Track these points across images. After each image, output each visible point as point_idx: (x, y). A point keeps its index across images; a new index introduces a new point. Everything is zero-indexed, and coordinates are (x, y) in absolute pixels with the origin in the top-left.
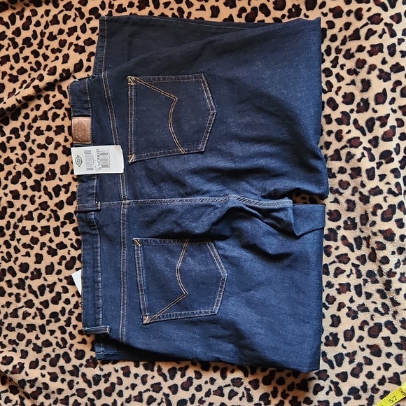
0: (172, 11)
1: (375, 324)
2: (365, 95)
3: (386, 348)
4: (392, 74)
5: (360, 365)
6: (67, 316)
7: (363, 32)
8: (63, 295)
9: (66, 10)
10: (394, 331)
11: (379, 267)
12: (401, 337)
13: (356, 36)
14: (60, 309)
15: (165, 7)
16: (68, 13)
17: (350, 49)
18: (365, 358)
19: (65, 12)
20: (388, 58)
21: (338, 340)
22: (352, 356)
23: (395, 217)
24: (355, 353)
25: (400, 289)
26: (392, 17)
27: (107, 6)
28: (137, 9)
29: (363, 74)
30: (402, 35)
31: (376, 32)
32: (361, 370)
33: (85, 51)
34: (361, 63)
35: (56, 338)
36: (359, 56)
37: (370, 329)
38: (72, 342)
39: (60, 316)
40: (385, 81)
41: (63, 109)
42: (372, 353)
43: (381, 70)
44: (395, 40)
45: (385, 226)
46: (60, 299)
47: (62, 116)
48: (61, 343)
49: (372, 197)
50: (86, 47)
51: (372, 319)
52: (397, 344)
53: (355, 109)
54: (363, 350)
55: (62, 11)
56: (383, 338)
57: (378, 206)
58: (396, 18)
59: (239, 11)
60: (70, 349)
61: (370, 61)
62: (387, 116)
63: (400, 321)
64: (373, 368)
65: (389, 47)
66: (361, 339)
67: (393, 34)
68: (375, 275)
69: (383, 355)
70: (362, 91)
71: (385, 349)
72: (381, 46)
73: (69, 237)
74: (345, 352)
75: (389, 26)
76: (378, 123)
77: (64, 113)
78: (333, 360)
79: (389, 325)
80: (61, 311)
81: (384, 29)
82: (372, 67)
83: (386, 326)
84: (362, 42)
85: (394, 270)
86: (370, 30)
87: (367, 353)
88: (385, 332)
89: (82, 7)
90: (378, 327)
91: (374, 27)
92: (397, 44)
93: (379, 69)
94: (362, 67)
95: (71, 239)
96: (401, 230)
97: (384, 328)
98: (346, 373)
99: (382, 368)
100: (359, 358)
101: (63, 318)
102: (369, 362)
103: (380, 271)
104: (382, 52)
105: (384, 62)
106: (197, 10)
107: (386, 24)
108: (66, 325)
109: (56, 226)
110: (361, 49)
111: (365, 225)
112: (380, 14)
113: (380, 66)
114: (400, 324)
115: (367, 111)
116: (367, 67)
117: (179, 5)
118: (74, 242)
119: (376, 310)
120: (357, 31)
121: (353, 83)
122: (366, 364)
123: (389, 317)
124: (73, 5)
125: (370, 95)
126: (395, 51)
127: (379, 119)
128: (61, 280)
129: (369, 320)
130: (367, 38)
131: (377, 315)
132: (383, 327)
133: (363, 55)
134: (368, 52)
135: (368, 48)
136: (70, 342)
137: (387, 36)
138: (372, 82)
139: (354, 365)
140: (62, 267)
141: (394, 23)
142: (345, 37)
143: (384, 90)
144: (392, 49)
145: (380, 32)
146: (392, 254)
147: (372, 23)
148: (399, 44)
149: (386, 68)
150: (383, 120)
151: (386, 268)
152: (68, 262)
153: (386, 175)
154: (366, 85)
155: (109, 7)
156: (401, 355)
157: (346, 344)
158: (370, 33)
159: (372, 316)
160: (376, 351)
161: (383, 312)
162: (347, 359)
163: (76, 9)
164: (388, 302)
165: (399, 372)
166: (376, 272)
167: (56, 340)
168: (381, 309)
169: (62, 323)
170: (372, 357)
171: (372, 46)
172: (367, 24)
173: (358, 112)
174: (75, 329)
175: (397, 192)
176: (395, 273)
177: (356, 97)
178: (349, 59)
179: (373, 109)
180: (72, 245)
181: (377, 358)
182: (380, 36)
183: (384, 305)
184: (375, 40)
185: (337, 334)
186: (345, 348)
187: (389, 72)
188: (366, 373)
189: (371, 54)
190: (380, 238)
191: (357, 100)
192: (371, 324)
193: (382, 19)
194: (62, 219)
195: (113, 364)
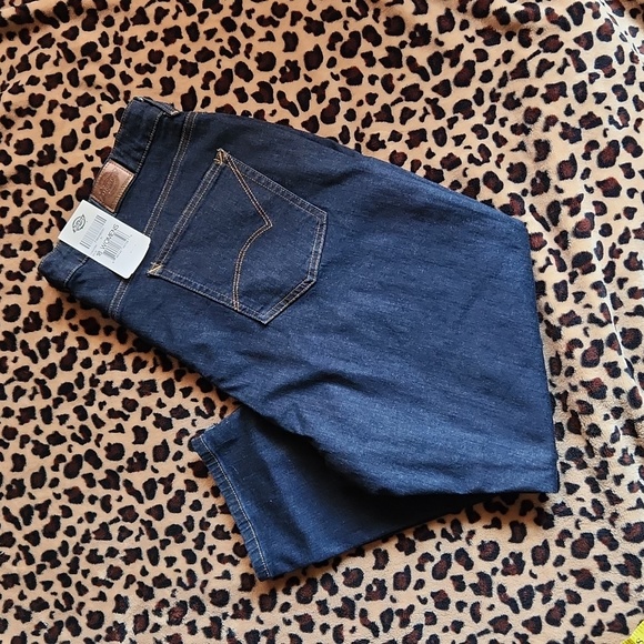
0: (220, 44)
1: (582, 535)
2: (543, 166)
3: (601, 573)
4: (583, 130)
5: (560, 604)
6: (71, 555)
7: (532, 66)
8: (62, 521)
9: (43, 47)
10: (613, 545)
11: (588, 441)
12: (625, 555)
13: (521, 71)
14: (59, 545)
15: (208, 39)
16: (46, 51)
17: (513, 93)
18: (568, 591)
19: (41, 50)
20: (575, 105)
21: (523, 563)
22: (546, 589)
23: (604, 359)
24: (551, 584)
25: (622, 476)
26: (577, 40)
27: (111, 40)
28: (163, 44)
29: (537, 131)
30: (596, 68)
31: (553, 64)
32: (563, 613)
33: (79, 116)
34: (532, 115)
35: (55, 594)
36: (528, 103)
37: (574, 544)
38: (82, 599)
39: (60, 557)
40: (572, 143)
41: (48, 212)
42: (579, 584)
43: (565, 125)
44: (584, 77)
45: (590, 374)
46: (58, 528)
47: (46, 225)
48: (62, 602)
49: (564, 328)
50: (81, 109)
51: (577, 527)
52: (618, 566)
53: (529, 189)
54: (564, 578)
55: (36, 48)
56: (596, 558)
57: (576, 343)
58: (585, 42)
59: (330, 39)
60: (79, 611)
61: (548, 110)
62: (580, 198)
63: (623, 529)
64: (581, 609)
65: (576, 88)
66: (560, 561)
67: (581, 67)
68: (581, 454)
69: (597, 585)
70: (537, 160)
71: (600, 577)
72: (562, 86)
73: (68, 423)
74: (535, 583)
75: (574, 54)
76: (565, 210)
77: (50, 221)
78: (517, 598)
79: (605, 536)
80: (60, 549)
81: (565, 60)
82: (551, 121)
83: (600, 539)
84: (533, 81)
85: (611, 446)
86: (543, 62)
87: (571, 583)
88: (599, 548)
89: (68, 41)
90: (587, 540)
91: (550, 57)
92: (587, 81)
93: (562, 123)
94: (534, 121)
95: (72, 427)
96: (616, 380)
97: (597, 542)
98: (539, 618)
99: (597, 608)
100: (558, 594)
101: (65, 561)
102: (575, 599)
103: (589, 447)
104: (565, 96)
105: (569, 111)
106: (261, 40)
107: (568, 51)
108: (71, 572)
109: (44, 406)
110: (530, 92)
111: (558, 374)
112: (557, 36)
113: (563, 118)
114: (623, 534)
115: (546, 191)
116: (542, 120)
117: (231, 34)
118: (76, 431)
119: (583, 512)
120: (523, 64)
121: (522, 147)
122: (570, 602)
123: (604, 524)
124: (54, 40)
125: (551, 165)
126: (585, 93)
127: (568, 202)
128: (58, 497)
129: (572, 529)
130: (539, 74)
131: (585, 520)
132: (596, 540)
133: (536, 102)
134: (543, 96)
135: (543, 90)
136: (77, 599)
137: (571, 69)
138: (551, 144)
139: (551, 604)
140: (60, 475)
141: (581, 49)
142: (505, 73)
143: (572, 156)
144: (581, 91)
145: (559, 64)
146: (605, 419)
147: (546, 51)
148: (592, 82)
149: (573, 122)
150: (574, 204)
151: (597, 443)
152: (68, 465)
153: (584, 293)
154: (543, 149)
155: (115, 42)
156: (627, 584)
157: (536, 570)
158: (544, 66)
159: (578, 521)
160: (586, 580)
161: (594, 515)
162: (539, 596)
163: (59, 45)
164: (603, 499)
165: (625, 613)
166: (583, 450)
167: (54, 597)
168: (591, 511)
169: (64, 569)
170: (580, 591)
171: (548, 86)
172: (538, 53)
173: (534, 194)
174: (85, 577)
175: (604, 320)
176: (613, 450)
177: (528, 170)
178: (513, 108)
179: (556, 187)
180: (74, 437)
181: (587, 591)
182: (561, 71)
183: (595, 503)
184: (552, 77)
185: (521, 554)
186: (534, 576)
187: (578, 127)
188: (572, 617)
189: (548, 99)
190: (583, 395)
191: (531, 174)
192: (576, 535)
193: (562, 44)
194: (55, 395)
195: (152, 631)
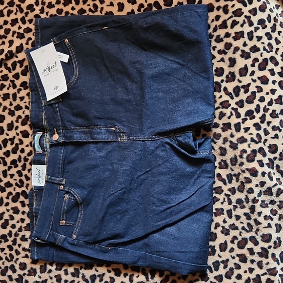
0: (89, 7)
1: (243, 239)
2: (232, 70)
3: (250, 256)
4: (251, 53)
5: (231, 269)
6: (13, 237)
7: (229, 23)
8: (10, 221)
9: (10, 7)
10: (256, 243)
11: (246, 196)
12: (262, 248)
13: (224, 25)
14: (8, 232)
15: (84, 4)
16: (11, 9)
17: (220, 35)
18: (235, 264)
19: (9, 8)
20: (248, 42)
21: (215, 251)
22: (225, 262)
23: (257, 158)
24: (228, 260)
25: (261, 212)
26: (250, 11)
27: (40, 3)
28: (63, 6)
29: (230, 54)
30: (258, 24)
31: (238, 22)
32: (232, 273)
33: (24, 37)
34: (228, 46)
35: (6, 254)
36: (226, 40)
37: (238, 242)
38: (17, 257)
39: (8, 238)
40: (246, 59)
41: (9, 81)
42: (240, 261)
43: (243, 51)
44: (252, 28)
45: (251, 165)
46: (8, 224)
47: (8, 86)
48: (9, 258)
49: (239, 144)
50: (25, 34)
51: (240, 235)
52: (258, 253)
53: (225, 79)
54: (233, 258)
55: (6, 7)
56: (248, 249)
57: (244, 151)
58: (253, 12)
59: (139, 7)
60: (15, 262)
61: (235, 44)
62: (249, 85)
63: (261, 236)
64: (241, 272)
65: (248, 34)
66: (232, 250)
67: (251, 24)
68: (243, 202)
69: (248, 261)
70: (229, 67)
71: (249, 257)
72: (242, 33)
73: (14, 178)
74: (220, 260)
75: (248, 18)
76: (242, 90)
77: (9, 84)
78: (212, 266)
79: (253, 239)
80: (8, 234)
81: (244, 20)
82: (237, 49)
83: (250, 240)
84: (229, 30)
85: (257, 198)
86: (234, 21)
87: (237, 260)
88: (250, 245)
89: (21, 4)
90: (245, 241)
91: (237, 19)
92: (254, 31)
93: (242, 50)
94: (229, 49)
95: (15, 180)
96: (262, 168)
97: (249, 242)
98: (222, 275)
99: (248, 272)
100: (231, 265)
101: (11, 239)
102: (238, 267)
103: (247, 199)
104: (244, 37)
105: (245, 45)
106: (108, 6)
107: (246, 16)
108: (13, 245)
109: (4, 169)
110: (228, 35)
111: (235, 165)
112: (241, 9)
113: (242, 48)
114: (261, 239)
115: (234, 81)
116: (232, 49)
117: (94, 2)
118: (18, 181)
119: (243, 228)
120: (225, 22)
121: (222, 60)
122: (236, 269)
123: (253, 234)
124: (14, 3)
125: (236, 69)
126: (253, 36)
127: (243, 87)
128: (8, 210)
129: (238, 236)
130: (232, 27)
131: (244, 232)
132: (249, 241)
133: (230, 40)
134: (233, 37)
135: (233, 35)
136: (16, 257)
137: (246, 25)
138: (237, 60)
139: (227, 269)
140: (10, 201)
141: (252, 16)
142: (216, 26)
143: (246, 65)
144: (251, 35)
145: (241, 22)
146: (256, 186)
147: (235, 16)
148: (256, 31)
149: (247, 49)
150: (246, 88)
151: (251, 197)
152: (14, 196)
153: (250, 128)
154: (233, 62)
155: (42, 4)
156: (262, 261)
157: (221, 254)
158: (235, 23)
159: (241, 232)
160: (243, 259)
161: (248, 230)
162: (222, 265)
163: (17, 6)
164: (252, 222)
165: (260, 275)
166: (244, 200)
168: (247, 228)
169: (10, 243)
170: (240, 263)
171: (236, 33)
172: (232, 17)
173: (227, 82)
174: (19, 247)
175: (257, 141)
176: (258, 200)
177: (225, 71)
178: (219, 42)
179: (238, 80)
180: (17, 184)
181: (244, 264)
182: (242, 26)
183: (249, 224)
184: (238, 28)
185: (214, 246)
186: (220, 257)
187: (249, 52)
188: (236, 275)
189: (235, 39)
190: (247, 175)
191: (226, 73)
192: (240, 238)
193: (243, 13)
194: (9, 164)
195: (48, 273)
